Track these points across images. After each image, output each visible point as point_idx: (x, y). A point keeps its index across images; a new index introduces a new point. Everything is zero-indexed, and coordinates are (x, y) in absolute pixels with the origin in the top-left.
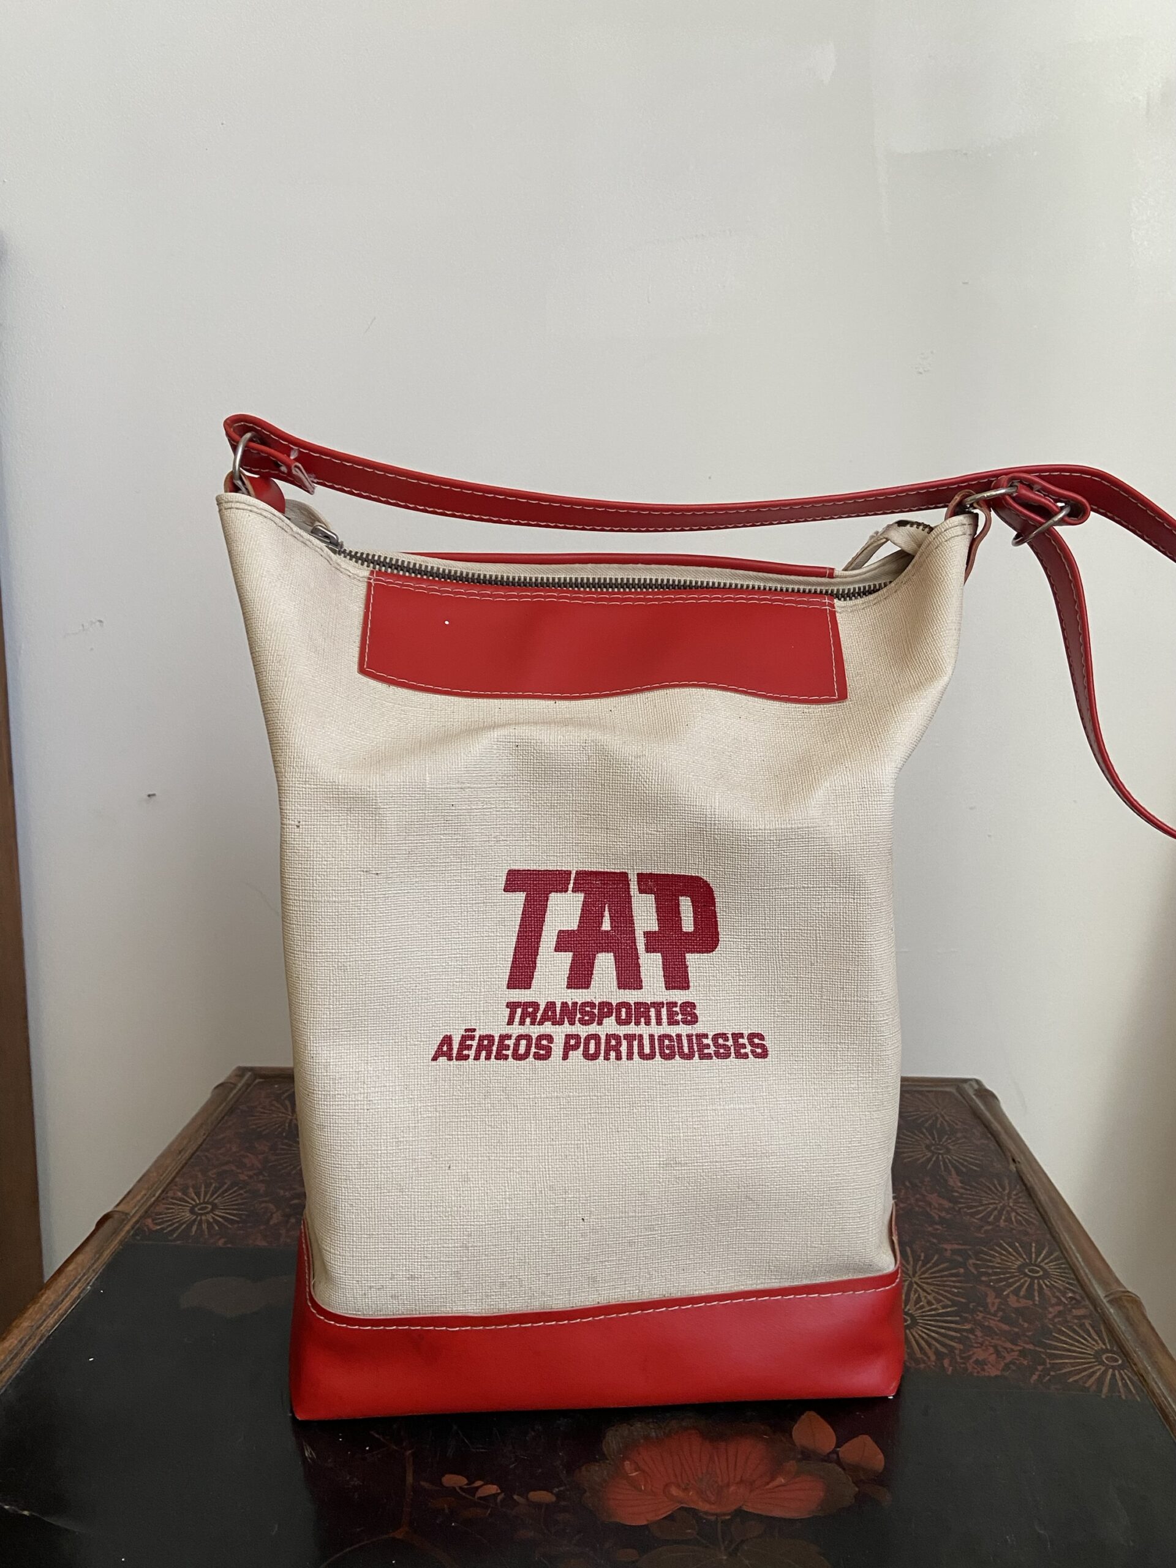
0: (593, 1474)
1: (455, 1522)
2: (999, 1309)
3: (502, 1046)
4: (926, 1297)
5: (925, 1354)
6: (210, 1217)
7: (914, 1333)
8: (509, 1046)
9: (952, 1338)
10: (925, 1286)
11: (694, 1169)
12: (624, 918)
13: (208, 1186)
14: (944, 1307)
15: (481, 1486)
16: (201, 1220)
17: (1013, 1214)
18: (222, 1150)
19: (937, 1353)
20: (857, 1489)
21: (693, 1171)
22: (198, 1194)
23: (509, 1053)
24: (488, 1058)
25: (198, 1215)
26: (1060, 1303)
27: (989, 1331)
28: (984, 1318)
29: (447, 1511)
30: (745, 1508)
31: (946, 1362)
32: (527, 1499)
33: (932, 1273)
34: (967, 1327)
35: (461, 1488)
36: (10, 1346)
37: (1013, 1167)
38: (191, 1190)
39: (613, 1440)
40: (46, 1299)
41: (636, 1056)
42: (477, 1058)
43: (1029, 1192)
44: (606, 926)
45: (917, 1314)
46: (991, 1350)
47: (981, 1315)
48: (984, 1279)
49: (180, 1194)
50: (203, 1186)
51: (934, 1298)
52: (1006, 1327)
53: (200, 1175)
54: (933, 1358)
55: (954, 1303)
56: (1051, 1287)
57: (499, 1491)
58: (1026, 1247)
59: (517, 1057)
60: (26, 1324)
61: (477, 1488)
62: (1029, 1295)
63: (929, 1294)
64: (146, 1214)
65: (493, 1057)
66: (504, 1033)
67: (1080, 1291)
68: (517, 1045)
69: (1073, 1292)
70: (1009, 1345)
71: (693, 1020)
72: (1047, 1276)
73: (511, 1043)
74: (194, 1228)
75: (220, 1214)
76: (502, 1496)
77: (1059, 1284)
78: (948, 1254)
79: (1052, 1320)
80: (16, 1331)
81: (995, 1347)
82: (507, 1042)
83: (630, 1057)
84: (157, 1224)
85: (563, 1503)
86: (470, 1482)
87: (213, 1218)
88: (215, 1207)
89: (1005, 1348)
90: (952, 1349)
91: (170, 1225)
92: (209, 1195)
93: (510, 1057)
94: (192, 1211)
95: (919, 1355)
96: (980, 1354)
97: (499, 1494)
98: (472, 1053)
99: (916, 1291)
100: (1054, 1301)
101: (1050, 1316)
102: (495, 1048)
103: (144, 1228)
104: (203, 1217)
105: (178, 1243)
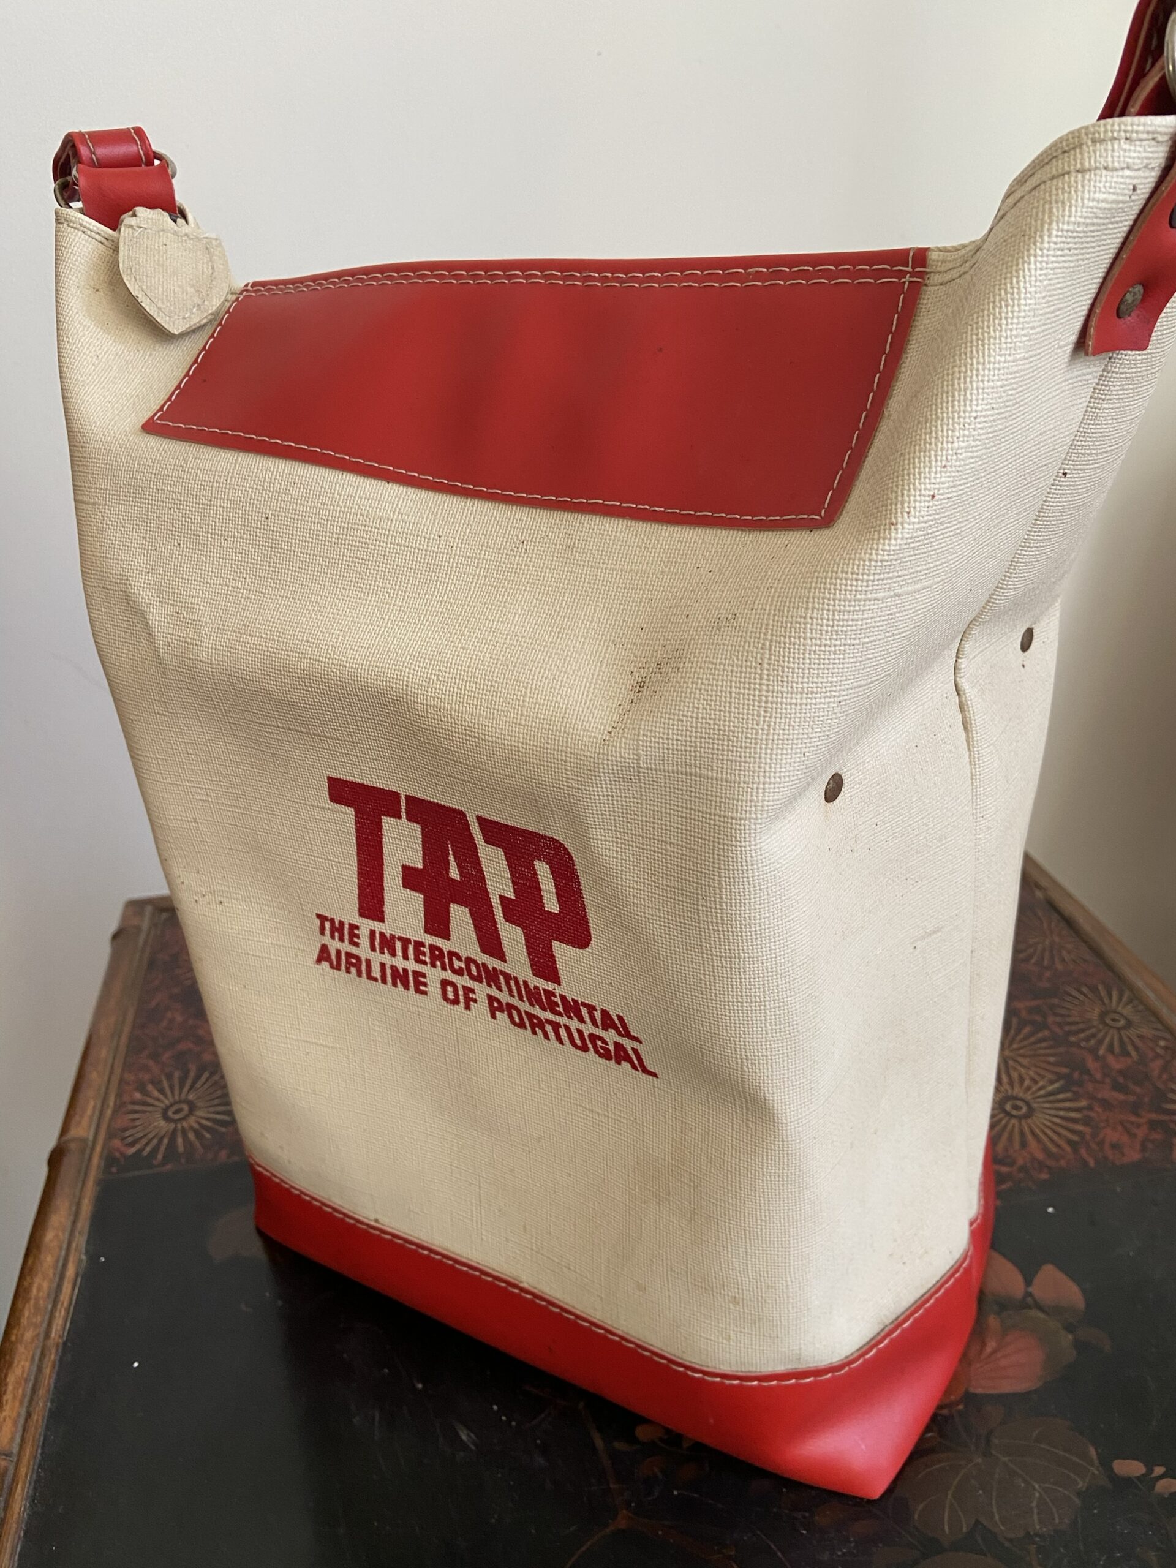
1: (676, 1489)
2: (1104, 1075)
4: (1026, 1074)
5: (1058, 1146)
6: (192, 1120)
10: (1020, 1059)
13: (169, 1077)
14: (1051, 1082)
16: (183, 1128)
17: (1064, 953)
18: (165, 1023)
19: (1070, 1142)
20: (1070, 1337)
22: (161, 1091)
25: (176, 1121)
26: (1157, 1056)
27: (1105, 1104)
28: (1094, 1089)
29: (660, 1475)
30: (972, 1390)
31: (1083, 1152)
33: (1021, 1041)
34: (1083, 1103)
36: (23, 1371)
37: (1039, 894)
38: (150, 1088)
40: (39, 1290)
43: (1069, 922)
45: (1028, 1097)
46: (1120, 1128)
47: (1090, 1086)
48: (1073, 1039)
49: (138, 1096)
50: (163, 1078)
51: (1034, 1073)
52: (1121, 1097)
53: (151, 1063)
54: (1068, 1149)
55: (1059, 1077)
56: (1141, 1037)
58: (1094, 989)
60: (29, 1335)
62: (1125, 1053)
64: (111, 1135)
67: (1168, 1036)
69: (1164, 1039)
70: (1133, 1119)
72: (1129, 1024)
74: (180, 1140)
77: (1145, 1031)
78: (1024, 1014)
79: (1160, 1077)
80: (21, 1349)
81: (1122, 1123)
84: (132, 1144)
87: (196, 1122)
88: (192, 1108)
89: (1132, 1123)
90: (1082, 1135)
91: (147, 1144)
92: (177, 1092)
94: (166, 1118)
95: (1054, 1149)
96: (1112, 1135)
100: (1151, 1055)
101: (1156, 1073)
103: (117, 1154)
104: (185, 1124)
105: (169, 1167)
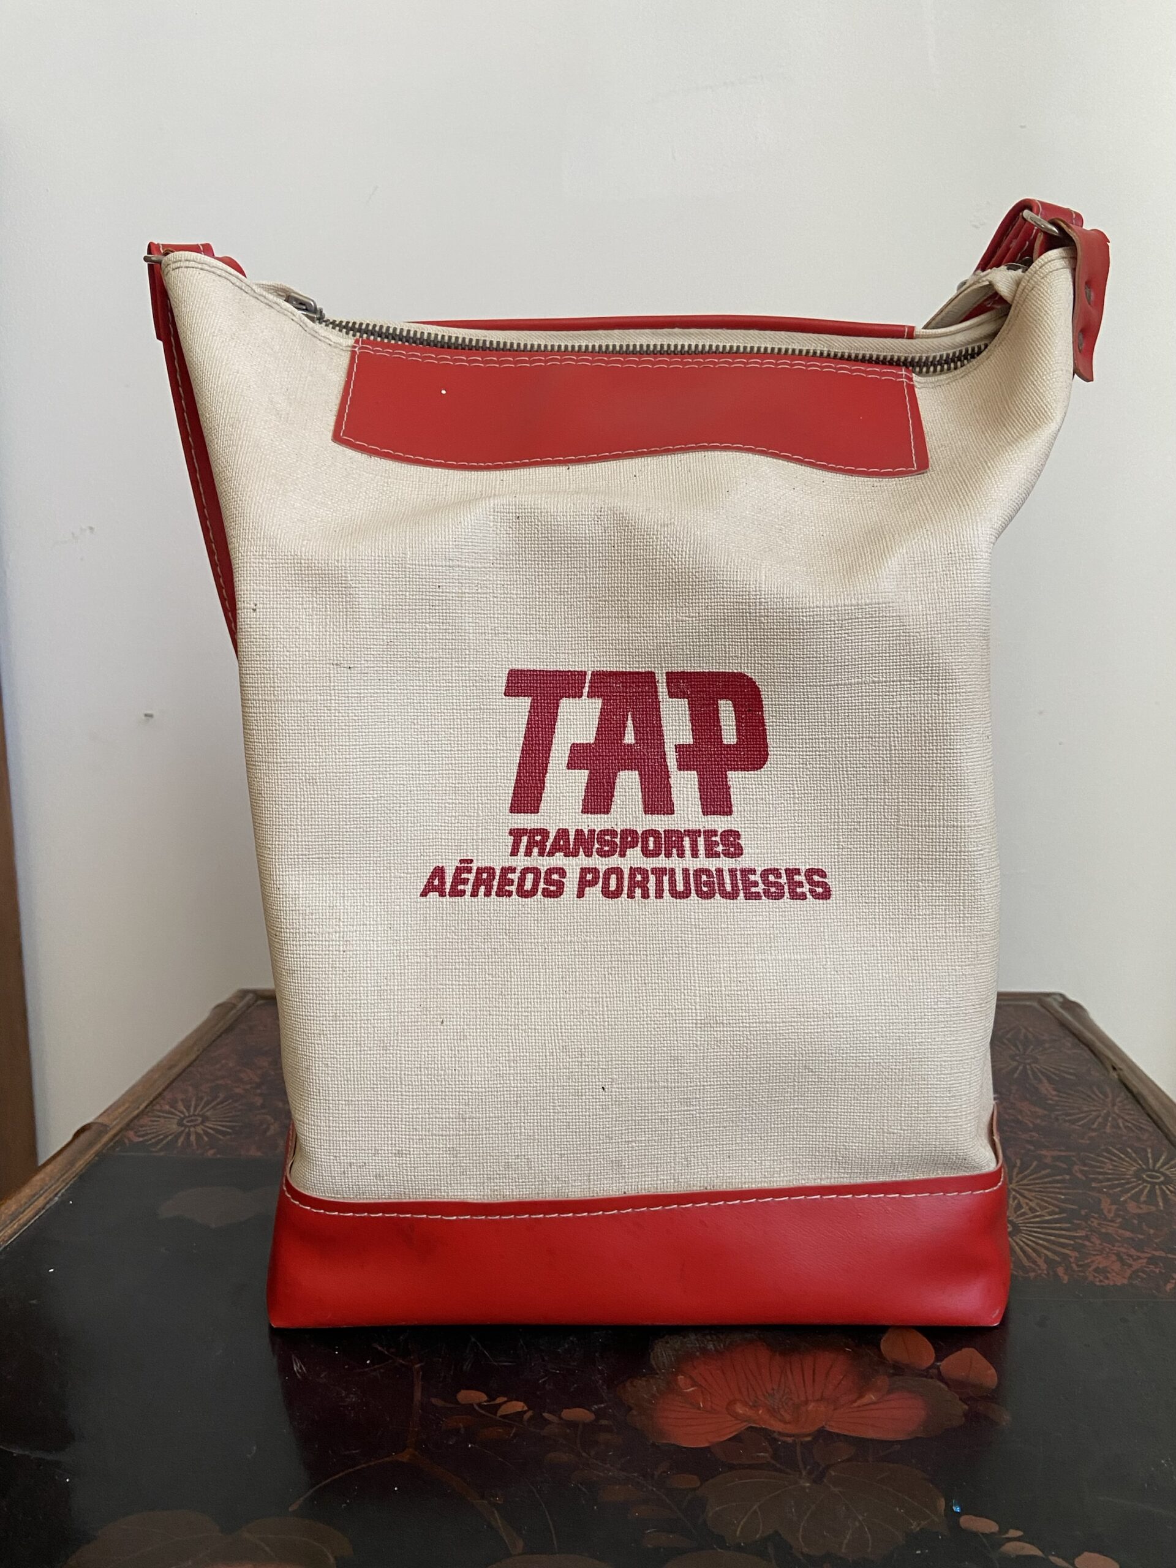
0: (639, 1389)
1: (471, 1443)
2: (1117, 1216)
3: (505, 881)
4: (1027, 1204)
5: (1033, 1263)
6: (199, 1129)
7: (1018, 1241)
8: (512, 881)
9: (1063, 1245)
10: (1026, 1193)
11: (739, 1031)
12: (650, 729)
13: (199, 1099)
14: (1050, 1214)
15: (505, 1402)
16: (189, 1131)
17: (1121, 1121)
18: (217, 1066)
19: (1048, 1261)
20: (965, 1407)
21: (738, 1033)
22: (187, 1107)
23: (513, 888)
24: (488, 894)
25: (186, 1126)
27: (1108, 1238)
28: (1099, 1224)
29: (462, 1431)
30: (828, 1428)
31: (1060, 1271)
32: (561, 1418)
33: (1035, 1179)
34: (1082, 1234)
35: (479, 1405)
37: (1113, 1075)
38: (180, 1103)
39: (662, 1353)
41: (666, 894)
42: (474, 894)
43: (1136, 1098)
44: (629, 738)
45: (1019, 1221)
46: (1114, 1258)
47: (1096, 1222)
48: (1095, 1185)
49: (167, 1107)
50: (194, 1099)
51: (1038, 1204)
52: (1128, 1234)
53: (190, 1089)
54: (1043, 1267)
55: (1064, 1211)
57: (526, 1408)
58: (1141, 1153)
59: (523, 893)
61: (500, 1405)
62: (1151, 1201)
63: (1031, 1200)
64: (128, 1126)
65: (493, 893)
66: (507, 865)
68: (522, 880)
70: (1134, 1252)
71: (738, 852)
72: (1169, 1181)
73: (514, 877)
74: (182, 1139)
75: (212, 1126)
76: (530, 1414)
78: (1049, 1161)
81: (1118, 1255)
82: (510, 876)
83: (659, 894)
84: (139, 1135)
85: (604, 1422)
86: (492, 1398)
87: (203, 1130)
88: (206, 1119)
89: (1131, 1256)
90: (1065, 1257)
91: (154, 1137)
92: (199, 1108)
93: (514, 893)
94: (180, 1124)
95: (1027, 1264)
96: (1100, 1262)
97: (525, 1412)
98: (468, 888)
99: (1015, 1198)
102: (495, 883)
103: (126, 1141)
104: (192, 1129)
105: (162, 1154)
